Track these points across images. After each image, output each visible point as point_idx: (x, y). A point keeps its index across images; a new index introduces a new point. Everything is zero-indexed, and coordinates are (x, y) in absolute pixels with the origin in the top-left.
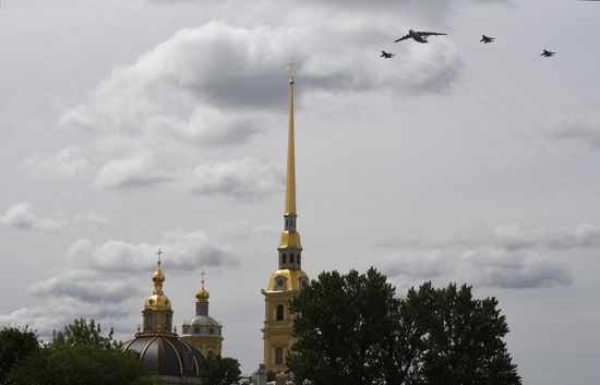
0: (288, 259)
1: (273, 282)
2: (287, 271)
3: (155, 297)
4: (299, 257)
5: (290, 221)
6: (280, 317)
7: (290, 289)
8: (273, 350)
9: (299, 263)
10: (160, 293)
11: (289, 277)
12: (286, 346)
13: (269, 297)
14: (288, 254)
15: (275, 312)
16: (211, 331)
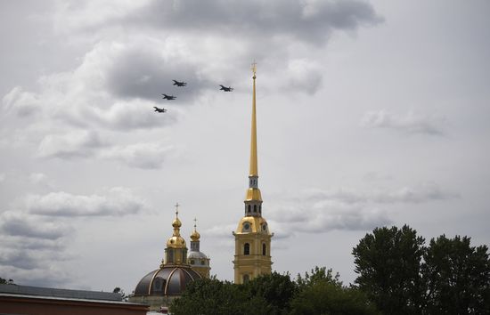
0: (252, 209)
1: (241, 225)
2: (252, 218)
3: (175, 238)
4: (260, 208)
5: (254, 181)
6: (247, 252)
7: (254, 231)
8: (242, 276)
9: (260, 212)
10: (178, 236)
11: (253, 222)
12: (252, 273)
13: (238, 237)
14: (252, 206)
15: (243, 248)
16: (203, 263)
